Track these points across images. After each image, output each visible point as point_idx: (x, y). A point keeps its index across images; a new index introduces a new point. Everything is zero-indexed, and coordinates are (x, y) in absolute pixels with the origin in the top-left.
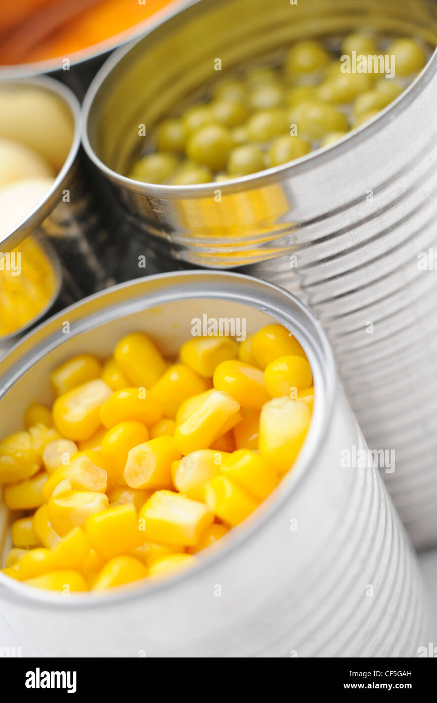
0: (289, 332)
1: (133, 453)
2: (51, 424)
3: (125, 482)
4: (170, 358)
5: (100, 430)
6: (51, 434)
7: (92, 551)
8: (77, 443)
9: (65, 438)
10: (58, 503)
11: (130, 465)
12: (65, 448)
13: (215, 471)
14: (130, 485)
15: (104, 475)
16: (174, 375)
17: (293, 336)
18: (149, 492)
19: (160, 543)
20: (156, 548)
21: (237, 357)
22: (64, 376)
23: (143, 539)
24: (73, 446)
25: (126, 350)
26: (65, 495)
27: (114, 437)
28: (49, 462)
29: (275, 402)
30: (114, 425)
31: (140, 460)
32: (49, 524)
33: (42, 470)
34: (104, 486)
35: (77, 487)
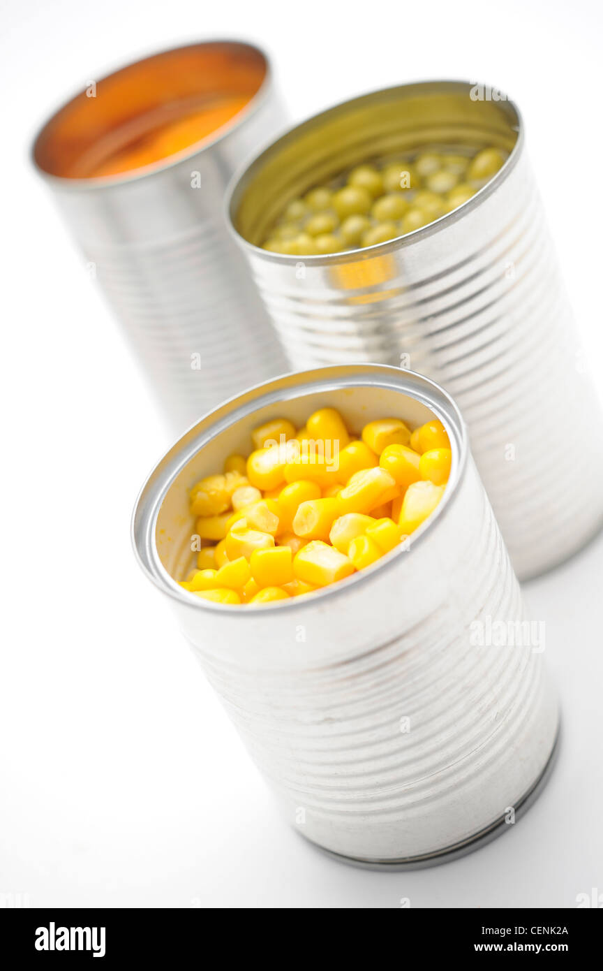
0: (444, 428)
1: (302, 507)
2: (244, 473)
3: (293, 530)
4: (354, 434)
5: (284, 484)
6: (242, 480)
7: (252, 580)
8: (263, 494)
9: (253, 486)
10: (233, 536)
11: (298, 517)
12: (251, 493)
13: (360, 530)
14: (296, 532)
15: (276, 521)
16: (354, 448)
17: (446, 432)
18: (307, 540)
19: (306, 582)
20: (302, 585)
21: (408, 444)
22: (262, 434)
23: (294, 576)
24: (258, 494)
25: (316, 421)
26: (241, 531)
27: (289, 492)
28: (237, 503)
29: (419, 484)
30: (293, 482)
31: (307, 514)
32: (225, 553)
33: (230, 510)
34: (274, 529)
35: (252, 526)
